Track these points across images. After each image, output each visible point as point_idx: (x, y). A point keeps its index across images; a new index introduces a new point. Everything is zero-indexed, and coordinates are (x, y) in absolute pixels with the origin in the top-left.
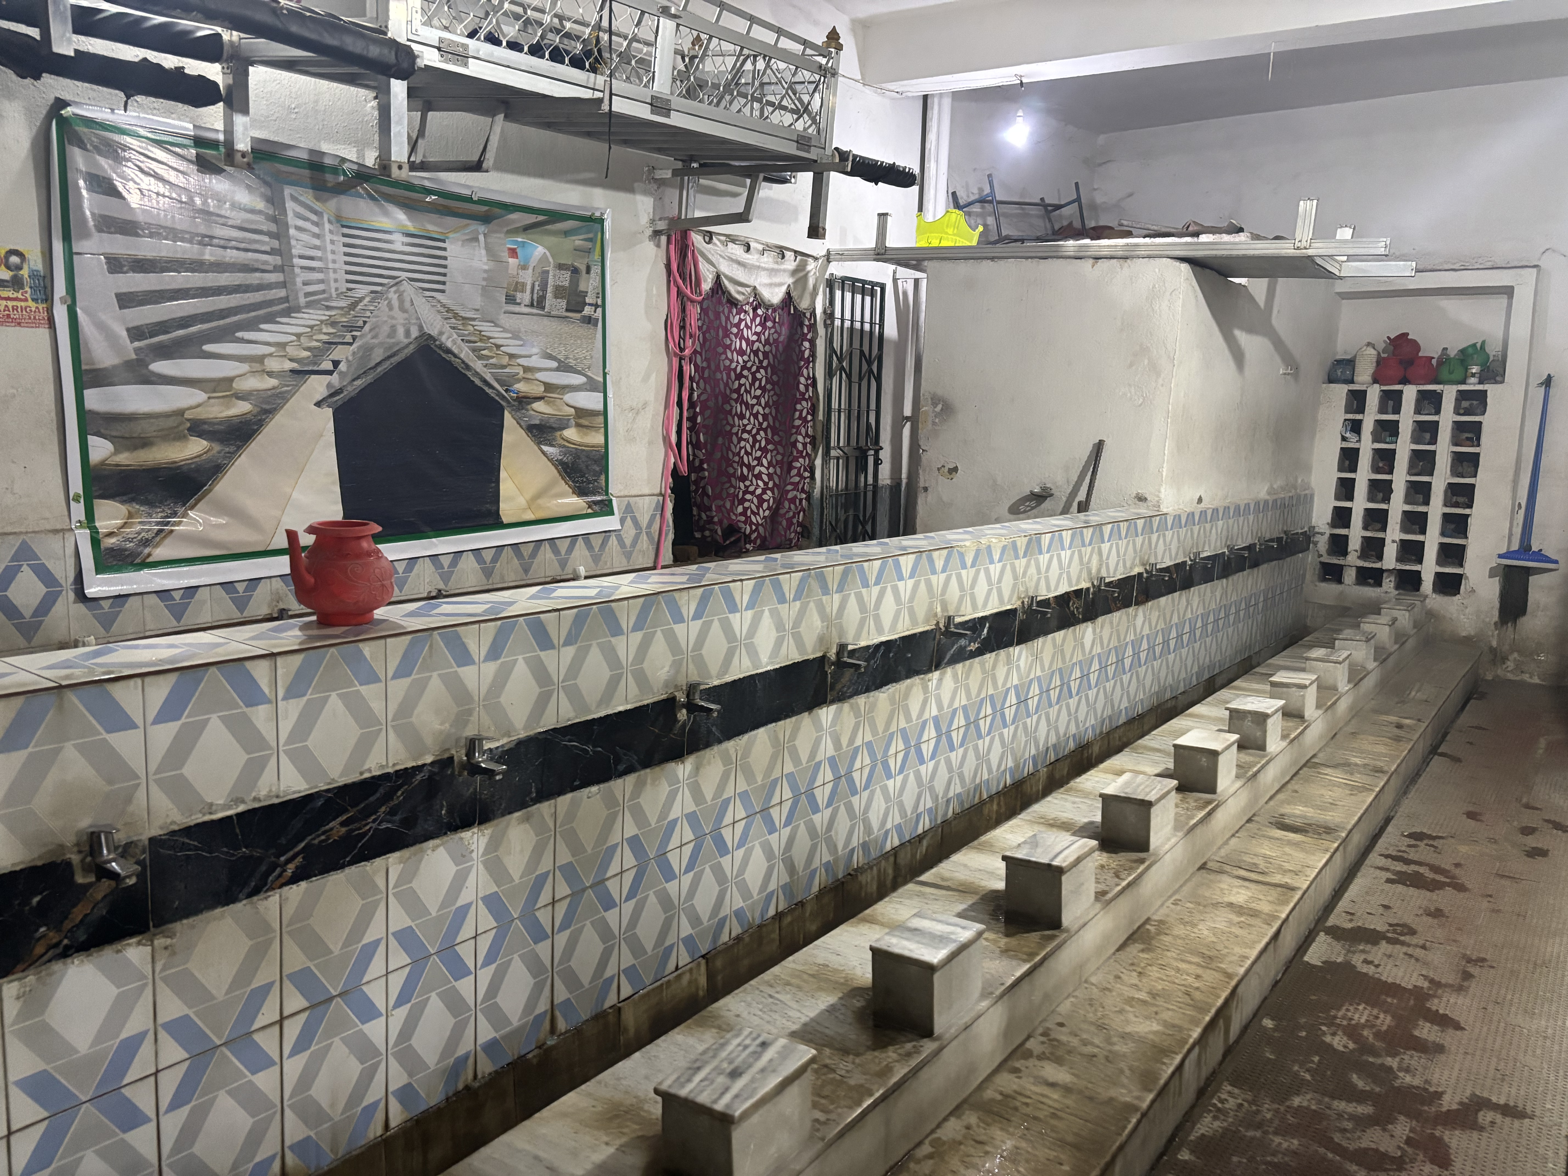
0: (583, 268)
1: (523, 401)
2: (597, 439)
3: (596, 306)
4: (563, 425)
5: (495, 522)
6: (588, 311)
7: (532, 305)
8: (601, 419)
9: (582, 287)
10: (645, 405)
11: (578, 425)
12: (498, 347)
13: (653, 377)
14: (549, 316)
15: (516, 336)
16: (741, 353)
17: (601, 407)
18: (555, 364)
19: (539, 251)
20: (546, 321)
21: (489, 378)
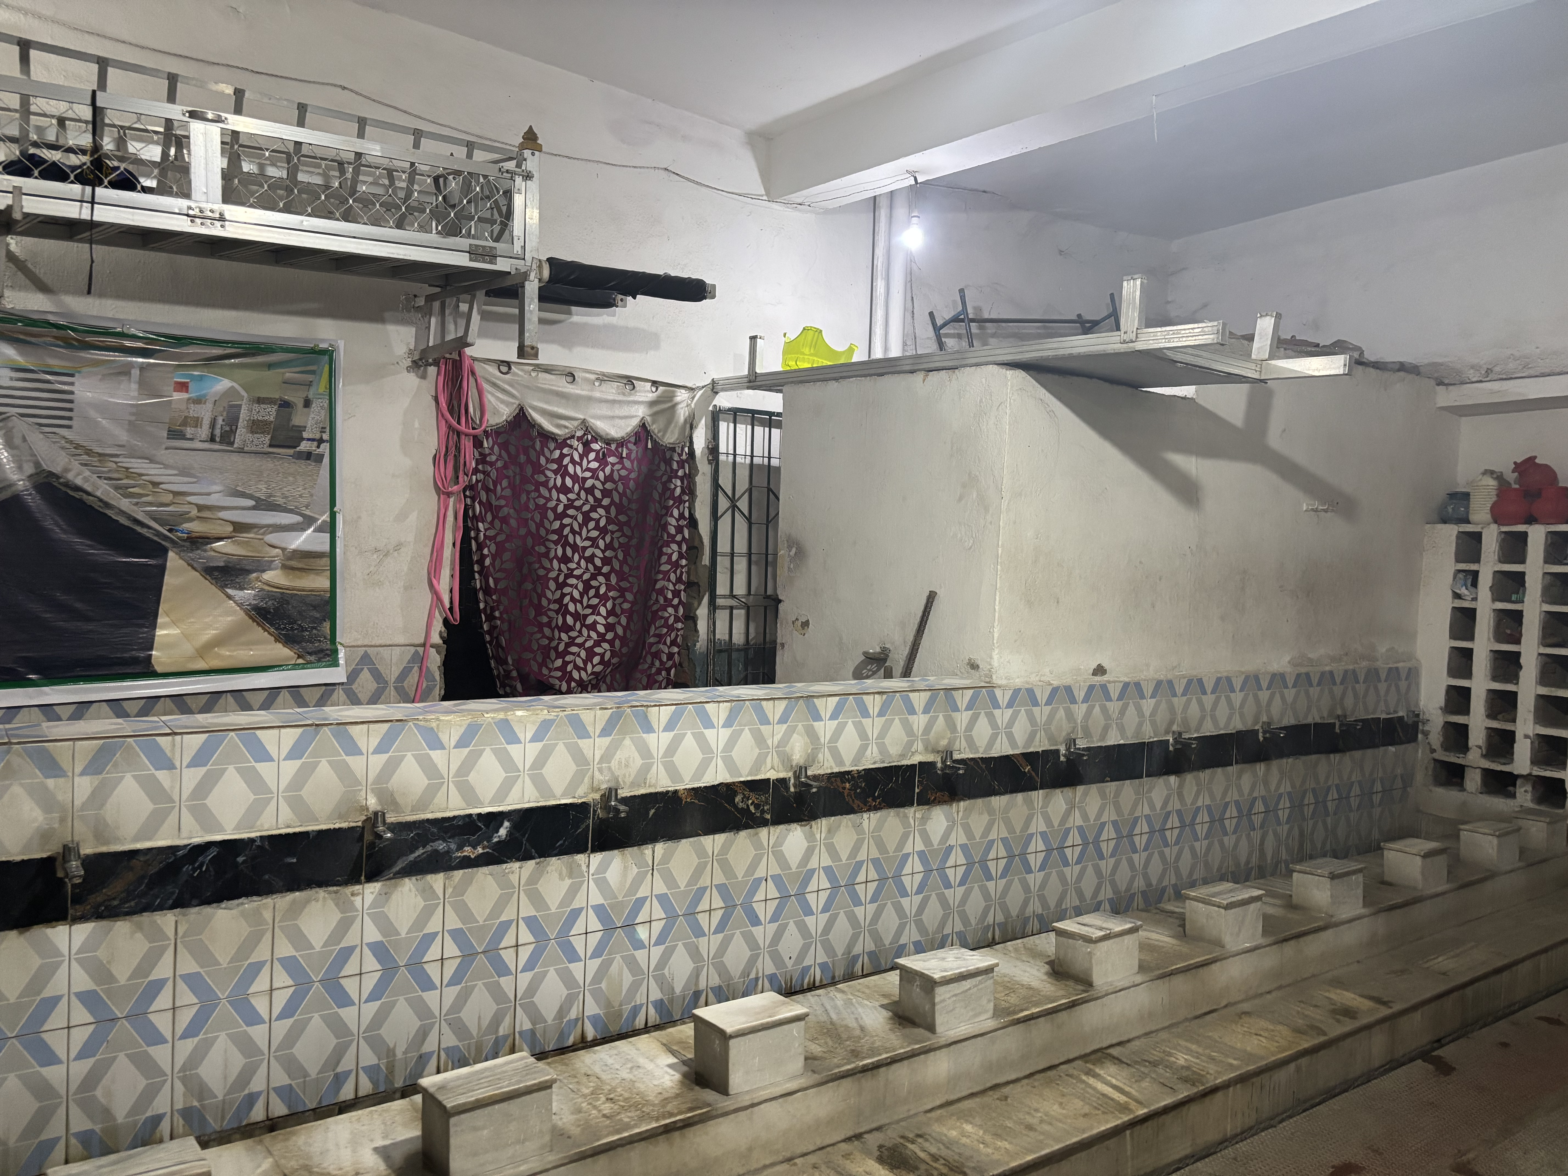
0: (300, 403)
1: (197, 542)
2: (322, 582)
3: (320, 441)
4: (262, 566)
5: (146, 670)
6: (304, 446)
7: (212, 439)
8: (326, 561)
9: (297, 421)
10: (398, 547)
11: (285, 567)
12: (156, 484)
13: (413, 517)
14: (241, 451)
15: (184, 472)
16: (565, 490)
17: (326, 548)
18: (252, 503)
19: (224, 384)
20: (235, 457)
21: (141, 517)
